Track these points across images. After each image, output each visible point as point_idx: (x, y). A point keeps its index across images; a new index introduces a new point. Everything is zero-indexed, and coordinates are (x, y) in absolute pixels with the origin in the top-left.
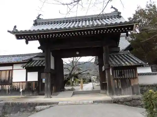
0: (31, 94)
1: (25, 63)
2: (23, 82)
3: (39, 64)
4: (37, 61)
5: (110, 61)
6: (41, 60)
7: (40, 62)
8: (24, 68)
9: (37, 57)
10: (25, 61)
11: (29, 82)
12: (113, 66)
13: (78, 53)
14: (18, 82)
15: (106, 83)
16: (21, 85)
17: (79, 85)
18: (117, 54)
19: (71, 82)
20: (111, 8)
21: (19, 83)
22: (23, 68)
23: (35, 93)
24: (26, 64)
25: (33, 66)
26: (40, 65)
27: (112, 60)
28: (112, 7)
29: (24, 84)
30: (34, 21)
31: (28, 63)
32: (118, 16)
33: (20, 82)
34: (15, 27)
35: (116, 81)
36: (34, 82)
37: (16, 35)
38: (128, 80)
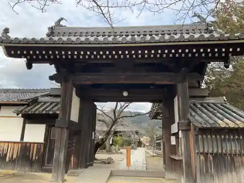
0: (27, 169)
1: (23, 105)
2: (15, 143)
3: (47, 109)
4: (45, 103)
5: (191, 115)
6: (54, 102)
7: (51, 106)
8: (20, 115)
9: (47, 96)
10: (22, 102)
11: (26, 143)
12: (200, 126)
13: (125, 94)
14: (4, 142)
15: (181, 161)
16: (9, 148)
17: (121, 150)
18: (201, 102)
19: (108, 146)
20: (193, 16)
21: (6, 144)
22: (18, 114)
23: (36, 166)
24: (23, 108)
25: (37, 112)
26: (51, 112)
27: (193, 113)
28: (195, 15)
29: (17, 148)
30: (49, 28)
31: (28, 105)
32: (206, 31)
33: (9, 142)
34: (6, 31)
35: (202, 157)
36: (36, 145)
37: (5, 46)
38: (229, 158)
